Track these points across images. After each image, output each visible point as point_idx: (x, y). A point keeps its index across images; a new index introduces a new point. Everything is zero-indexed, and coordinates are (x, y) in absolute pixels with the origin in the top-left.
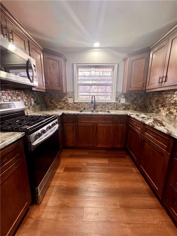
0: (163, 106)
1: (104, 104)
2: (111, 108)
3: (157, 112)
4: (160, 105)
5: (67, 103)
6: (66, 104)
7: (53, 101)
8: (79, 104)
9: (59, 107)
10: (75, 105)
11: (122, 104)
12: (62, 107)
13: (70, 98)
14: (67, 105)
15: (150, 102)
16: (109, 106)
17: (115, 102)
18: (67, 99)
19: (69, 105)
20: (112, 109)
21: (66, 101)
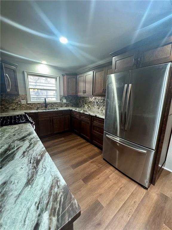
0: (86, 104)
3: (83, 107)
4: (84, 103)
9: (11, 108)
10: (28, 105)
11: (64, 103)
12: (14, 108)
14: (20, 106)
15: (80, 102)
16: (56, 105)
17: (60, 102)
18: (19, 101)
19: (22, 106)
20: (58, 107)
21: (19, 103)
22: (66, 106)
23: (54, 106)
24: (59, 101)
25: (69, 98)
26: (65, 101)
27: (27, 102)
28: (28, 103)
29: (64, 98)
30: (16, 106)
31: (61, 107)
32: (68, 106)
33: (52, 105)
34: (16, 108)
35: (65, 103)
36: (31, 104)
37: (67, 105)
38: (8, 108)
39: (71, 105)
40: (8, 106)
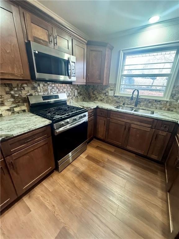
1: (150, 101)
2: (160, 108)
5: (107, 95)
6: (106, 97)
7: (95, 92)
8: (119, 97)
9: (99, 98)
10: (115, 98)
12: (102, 99)
13: (111, 90)
16: (158, 104)
18: (107, 92)
19: (109, 98)
24: (167, 99)
27: (114, 94)
40: (97, 96)
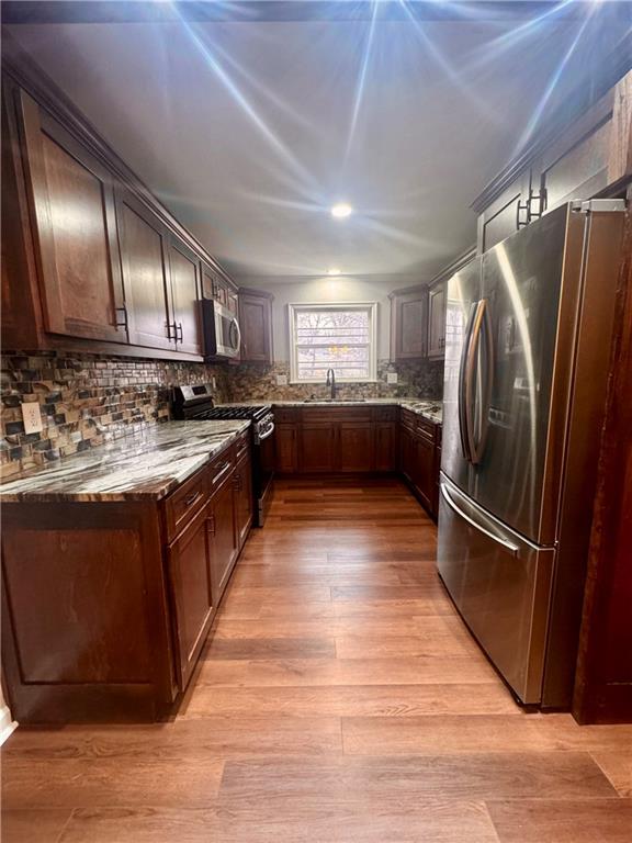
1: (352, 386)
2: (368, 394)
5: (273, 386)
6: (273, 389)
8: (299, 386)
9: (256, 394)
10: (291, 389)
11: (390, 384)
13: (281, 374)
16: (364, 389)
17: (375, 381)
19: (277, 391)
21: (273, 382)
22: (397, 396)
23: (357, 393)
24: (373, 379)
25: (410, 368)
26: (393, 378)
27: (289, 380)
28: (291, 382)
29: (391, 368)
30: (266, 390)
31: (380, 396)
32: (405, 395)
33: (352, 389)
34: (266, 394)
35: (394, 386)
36: (297, 385)
37: (401, 393)
38: (251, 394)
39: (415, 391)
40: (250, 390)
